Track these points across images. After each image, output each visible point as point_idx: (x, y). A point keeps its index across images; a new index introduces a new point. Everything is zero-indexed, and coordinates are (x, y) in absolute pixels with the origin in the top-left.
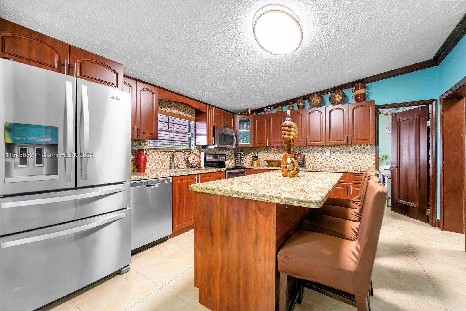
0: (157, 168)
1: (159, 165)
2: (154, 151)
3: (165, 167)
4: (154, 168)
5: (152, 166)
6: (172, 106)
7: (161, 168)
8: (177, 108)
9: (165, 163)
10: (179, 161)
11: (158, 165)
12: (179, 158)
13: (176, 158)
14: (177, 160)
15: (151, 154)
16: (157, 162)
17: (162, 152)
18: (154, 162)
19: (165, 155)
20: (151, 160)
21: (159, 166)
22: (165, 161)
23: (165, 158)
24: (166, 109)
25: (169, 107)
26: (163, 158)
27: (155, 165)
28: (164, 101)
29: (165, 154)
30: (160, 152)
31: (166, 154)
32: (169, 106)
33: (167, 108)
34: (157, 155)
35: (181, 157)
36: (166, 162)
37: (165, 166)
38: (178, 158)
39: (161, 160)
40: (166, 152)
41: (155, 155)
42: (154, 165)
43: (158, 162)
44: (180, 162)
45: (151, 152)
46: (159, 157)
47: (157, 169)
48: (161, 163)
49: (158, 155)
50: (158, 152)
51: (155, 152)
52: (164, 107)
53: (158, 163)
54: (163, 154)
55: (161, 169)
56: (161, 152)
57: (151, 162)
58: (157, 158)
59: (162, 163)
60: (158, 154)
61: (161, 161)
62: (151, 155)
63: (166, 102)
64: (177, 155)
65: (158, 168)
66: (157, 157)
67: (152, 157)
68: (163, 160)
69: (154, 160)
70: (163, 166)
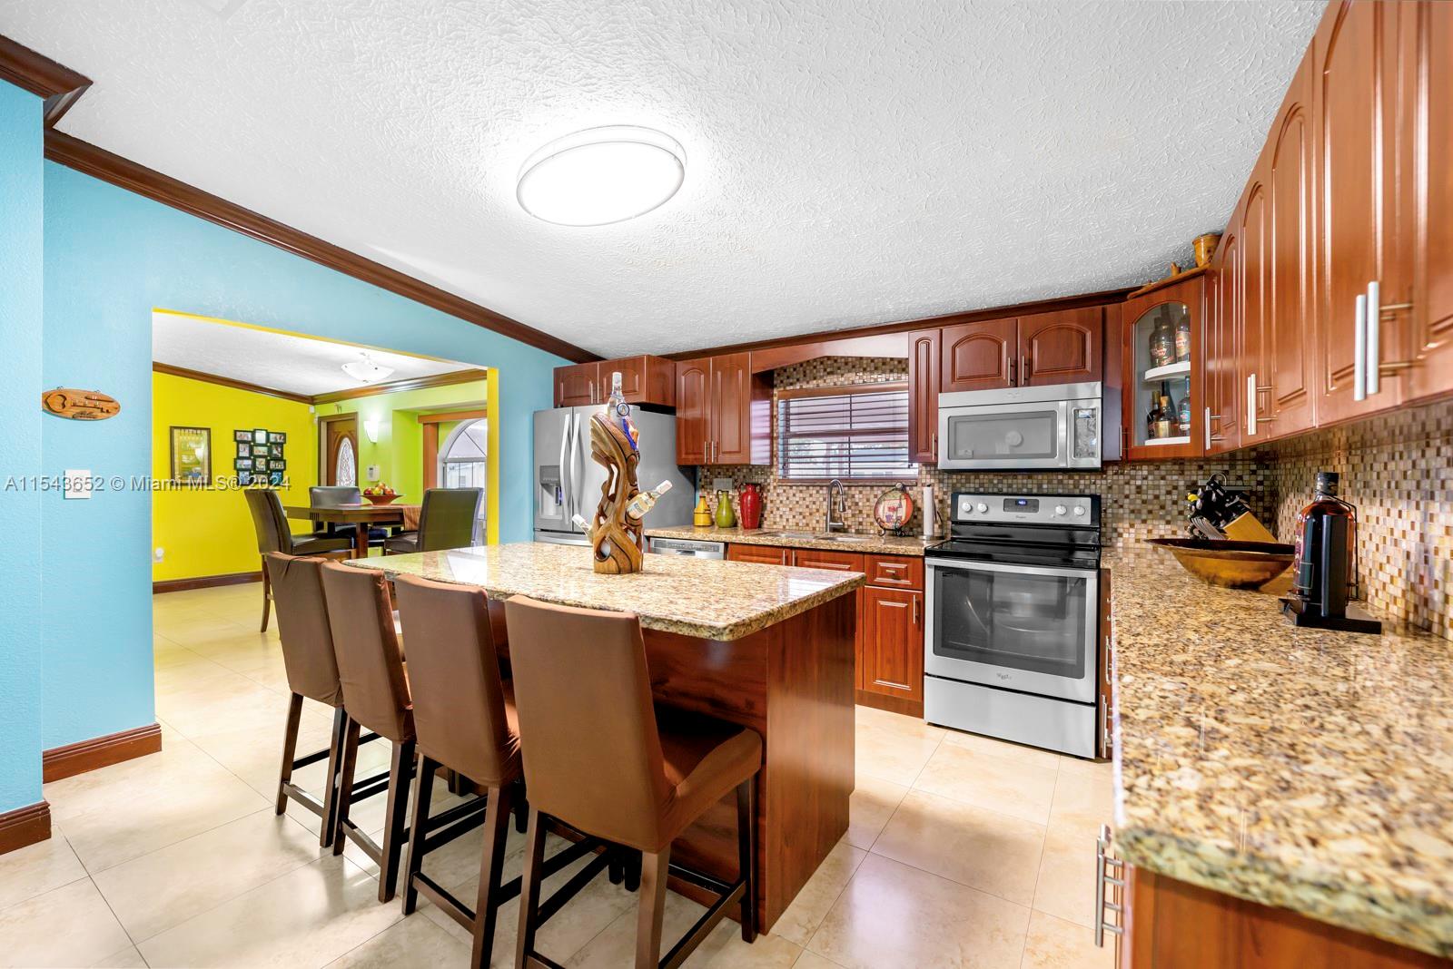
0: (797, 524)
1: (804, 518)
2: (791, 487)
3: (817, 525)
4: (791, 524)
5: (787, 520)
6: (839, 368)
7: (807, 525)
8: (854, 367)
9: (817, 514)
10: (861, 512)
11: (801, 517)
12: (860, 504)
13: (850, 504)
14: (853, 508)
15: (784, 491)
16: (797, 510)
17: (811, 488)
18: (791, 509)
19: (818, 495)
20: (786, 506)
21: (804, 521)
22: (818, 511)
23: (818, 503)
24: (821, 382)
25: (829, 373)
26: (814, 503)
27: (794, 517)
28: (815, 364)
29: (818, 492)
30: (805, 488)
31: (821, 492)
32: (828, 370)
33: (821, 377)
34: (797, 495)
35: (868, 500)
36: (821, 511)
37: (818, 522)
38: (857, 504)
39: (807, 507)
40: (821, 486)
41: (794, 495)
42: (791, 517)
43: (801, 510)
44: (865, 516)
45: (785, 488)
46: (804, 499)
47: (797, 528)
48: (808, 514)
49: (801, 495)
50: (801, 488)
51: (794, 488)
52: (815, 378)
53: (801, 514)
54: (814, 492)
55: (808, 528)
56: (808, 487)
57: (784, 509)
58: (797, 502)
59: (811, 514)
60: (801, 491)
61: (807, 510)
62: (784, 494)
63: (822, 363)
64: (853, 496)
65: (800, 524)
66: (798, 499)
67: (788, 499)
68: (814, 506)
69: (791, 506)
70: (814, 522)
